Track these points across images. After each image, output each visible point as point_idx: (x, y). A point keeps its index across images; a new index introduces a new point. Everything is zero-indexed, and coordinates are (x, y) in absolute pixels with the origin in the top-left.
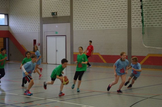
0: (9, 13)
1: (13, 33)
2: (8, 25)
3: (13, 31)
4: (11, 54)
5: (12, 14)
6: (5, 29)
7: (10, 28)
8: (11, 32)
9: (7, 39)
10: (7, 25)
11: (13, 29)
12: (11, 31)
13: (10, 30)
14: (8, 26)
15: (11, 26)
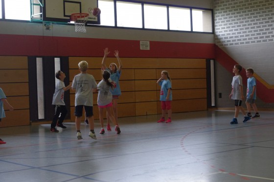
0: (216, 7)
1: (225, 48)
2: (213, 32)
3: (227, 45)
4: (220, 94)
5: (222, 9)
6: (209, 40)
7: (218, 39)
8: (220, 47)
9: (212, 62)
10: (211, 31)
11: (226, 40)
12: (222, 45)
13: (220, 42)
14: (213, 35)
15: (221, 34)
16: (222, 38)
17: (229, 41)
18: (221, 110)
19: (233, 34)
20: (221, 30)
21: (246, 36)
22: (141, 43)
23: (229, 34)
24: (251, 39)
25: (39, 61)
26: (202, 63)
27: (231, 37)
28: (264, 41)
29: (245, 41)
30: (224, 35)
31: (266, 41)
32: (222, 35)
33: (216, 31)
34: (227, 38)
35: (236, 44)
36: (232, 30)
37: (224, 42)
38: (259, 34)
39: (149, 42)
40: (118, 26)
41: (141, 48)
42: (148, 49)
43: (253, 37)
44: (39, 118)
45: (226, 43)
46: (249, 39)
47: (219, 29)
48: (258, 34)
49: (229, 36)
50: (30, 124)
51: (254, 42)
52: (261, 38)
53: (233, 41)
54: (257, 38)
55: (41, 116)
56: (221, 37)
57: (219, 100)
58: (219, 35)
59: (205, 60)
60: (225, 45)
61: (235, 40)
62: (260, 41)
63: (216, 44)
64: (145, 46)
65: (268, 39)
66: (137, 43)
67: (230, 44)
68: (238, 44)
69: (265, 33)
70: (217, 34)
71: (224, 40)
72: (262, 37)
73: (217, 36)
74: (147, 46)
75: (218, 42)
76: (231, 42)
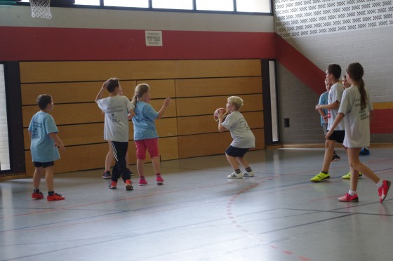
2: (273, 13)
3: (297, 34)
6: (265, 27)
7: (280, 24)
8: (284, 38)
9: (271, 64)
10: (268, 11)
11: (295, 25)
12: (288, 35)
13: (284, 29)
14: (271, 17)
15: (285, 15)
16: (288, 23)
17: (301, 28)
18: (289, 148)
19: (307, 15)
20: (285, 9)
21: (330, 17)
22: (147, 35)
23: (301, 15)
24: (338, 23)
26: (254, 66)
27: (303, 21)
28: (360, 26)
29: (327, 27)
30: (291, 17)
31: (363, 26)
32: (288, 17)
33: (277, 10)
34: (296, 22)
35: (312, 32)
36: (305, 9)
37: (292, 28)
38: (353, 14)
39: (160, 34)
40: (105, 4)
41: (148, 44)
42: (160, 44)
43: (341, 19)
45: (295, 31)
46: (335, 23)
47: (282, 6)
48: (350, 15)
49: (299, 19)
51: (343, 28)
52: (355, 20)
53: (307, 27)
54: (348, 21)
56: (286, 20)
57: (286, 130)
58: (283, 18)
59: (258, 62)
60: (294, 34)
61: (310, 26)
62: (353, 27)
63: (279, 33)
64: (154, 39)
65: (367, 22)
66: (140, 34)
67: (303, 33)
68: (315, 32)
69: (363, 13)
70: (279, 15)
71: (291, 26)
72: (358, 20)
73: (279, 19)
74: (157, 39)
75: (281, 30)
76: (304, 30)
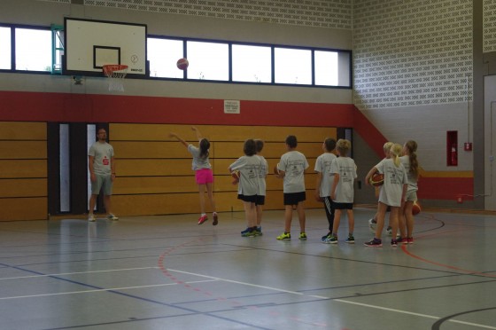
1: (367, 112)
2: (351, 87)
3: (370, 106)
7: (357, 97)
10: (347, 84)
11: (368, 99)
12: (363, 107)
13: (360, 102)
14: (350, 91)
15: (362, 89)
16: (363, 96)
17: (373, 101)
19: (378, 90)
20: (362, 83)
21: (396, 93)
22: (226, 103)
23: (373, 90)
25: (64, 130)
27: (375, 95)
29: (393, 102)
30: (366, 91)
31: (420, 102)
32: (364, 91)
33: (356, 84)
34: (369, 96)
37: (366, 102)
39: (239, 102)
40: (189, 77)
41: (226, 111)
42: (238, 111)
43: (404, 96)
44: (62, 210)
45: (368, 104)
47: (360, 81)
49: (372, 93)
50: (48, 219)
53: (378, 101)
55: (64, 207)
56: (362, 94)
58: (360, 92)
59: (335, 130)
60: (367, 107)
62: (413, 103)
63: (355, 105)
64: (232, 107)
66: (220, 103)
67: (374, 106)
68: (383, 105)
70: (357, 89)
71: (366, 99)
73: (357, 92)
74: (235, 108)
75: (357, 102)
76: (376, 103)
